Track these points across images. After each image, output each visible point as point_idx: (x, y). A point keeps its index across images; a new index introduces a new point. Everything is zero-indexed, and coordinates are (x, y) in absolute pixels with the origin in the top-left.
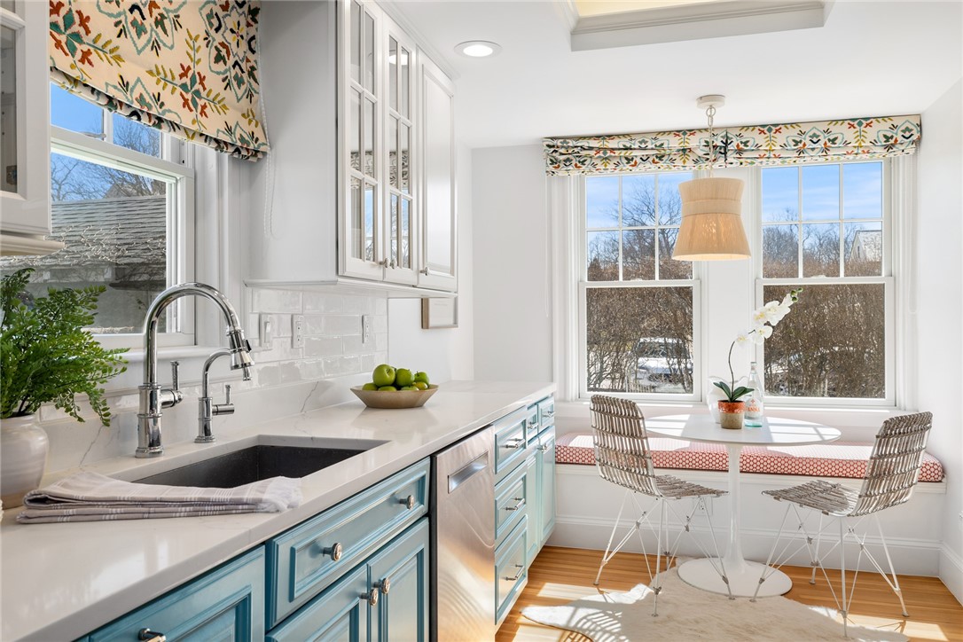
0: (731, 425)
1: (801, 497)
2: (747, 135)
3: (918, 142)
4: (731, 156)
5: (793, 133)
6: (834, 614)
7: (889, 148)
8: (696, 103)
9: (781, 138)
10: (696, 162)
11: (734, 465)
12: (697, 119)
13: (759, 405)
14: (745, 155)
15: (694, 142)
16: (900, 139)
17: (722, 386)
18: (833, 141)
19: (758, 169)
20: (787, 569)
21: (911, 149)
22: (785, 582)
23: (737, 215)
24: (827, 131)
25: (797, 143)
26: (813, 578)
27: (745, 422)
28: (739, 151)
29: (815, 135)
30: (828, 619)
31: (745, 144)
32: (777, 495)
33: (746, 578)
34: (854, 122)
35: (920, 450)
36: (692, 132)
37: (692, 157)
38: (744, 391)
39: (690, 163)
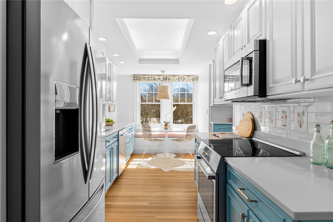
0: (166, 129)
1: (177, 140)
2: (170, 77)
3: (197, 80)
4: (167, 80)
5: (178, 77)
6: (182, 159)
7: (193, 81)
8: (160, 72)
9: (176, 78)
10: (161, 81)
11: (167, 136)
12: (161, 74)
13: (171, 125)
14: (170, 80)
15: (161, 77)
16: (195, 79)
17: (165, 122)
18: (184, 79)
19: (172, 83)
20: (175, 154)
21: (196, 81)
22: (175, 156)
23: (167, 92)
24: (183, 77)
25: (178, 79)
26: (179, 155)
27: (168, 128)
28: (169, 80)
29: (181, 78)
30: (181, 160)
31: (170, 78)
32: (173, 140)
33: (168, 155)
34: (188, 76)
35: (194, 131)
36: (160, 75)
37: (160, 80)
38: (168, 123)
39: (160, 81)
